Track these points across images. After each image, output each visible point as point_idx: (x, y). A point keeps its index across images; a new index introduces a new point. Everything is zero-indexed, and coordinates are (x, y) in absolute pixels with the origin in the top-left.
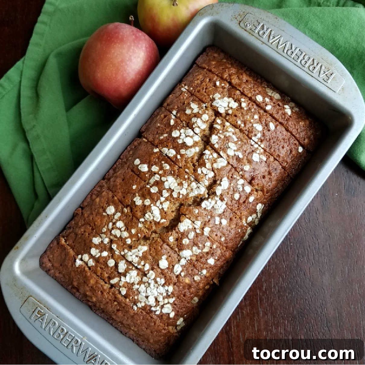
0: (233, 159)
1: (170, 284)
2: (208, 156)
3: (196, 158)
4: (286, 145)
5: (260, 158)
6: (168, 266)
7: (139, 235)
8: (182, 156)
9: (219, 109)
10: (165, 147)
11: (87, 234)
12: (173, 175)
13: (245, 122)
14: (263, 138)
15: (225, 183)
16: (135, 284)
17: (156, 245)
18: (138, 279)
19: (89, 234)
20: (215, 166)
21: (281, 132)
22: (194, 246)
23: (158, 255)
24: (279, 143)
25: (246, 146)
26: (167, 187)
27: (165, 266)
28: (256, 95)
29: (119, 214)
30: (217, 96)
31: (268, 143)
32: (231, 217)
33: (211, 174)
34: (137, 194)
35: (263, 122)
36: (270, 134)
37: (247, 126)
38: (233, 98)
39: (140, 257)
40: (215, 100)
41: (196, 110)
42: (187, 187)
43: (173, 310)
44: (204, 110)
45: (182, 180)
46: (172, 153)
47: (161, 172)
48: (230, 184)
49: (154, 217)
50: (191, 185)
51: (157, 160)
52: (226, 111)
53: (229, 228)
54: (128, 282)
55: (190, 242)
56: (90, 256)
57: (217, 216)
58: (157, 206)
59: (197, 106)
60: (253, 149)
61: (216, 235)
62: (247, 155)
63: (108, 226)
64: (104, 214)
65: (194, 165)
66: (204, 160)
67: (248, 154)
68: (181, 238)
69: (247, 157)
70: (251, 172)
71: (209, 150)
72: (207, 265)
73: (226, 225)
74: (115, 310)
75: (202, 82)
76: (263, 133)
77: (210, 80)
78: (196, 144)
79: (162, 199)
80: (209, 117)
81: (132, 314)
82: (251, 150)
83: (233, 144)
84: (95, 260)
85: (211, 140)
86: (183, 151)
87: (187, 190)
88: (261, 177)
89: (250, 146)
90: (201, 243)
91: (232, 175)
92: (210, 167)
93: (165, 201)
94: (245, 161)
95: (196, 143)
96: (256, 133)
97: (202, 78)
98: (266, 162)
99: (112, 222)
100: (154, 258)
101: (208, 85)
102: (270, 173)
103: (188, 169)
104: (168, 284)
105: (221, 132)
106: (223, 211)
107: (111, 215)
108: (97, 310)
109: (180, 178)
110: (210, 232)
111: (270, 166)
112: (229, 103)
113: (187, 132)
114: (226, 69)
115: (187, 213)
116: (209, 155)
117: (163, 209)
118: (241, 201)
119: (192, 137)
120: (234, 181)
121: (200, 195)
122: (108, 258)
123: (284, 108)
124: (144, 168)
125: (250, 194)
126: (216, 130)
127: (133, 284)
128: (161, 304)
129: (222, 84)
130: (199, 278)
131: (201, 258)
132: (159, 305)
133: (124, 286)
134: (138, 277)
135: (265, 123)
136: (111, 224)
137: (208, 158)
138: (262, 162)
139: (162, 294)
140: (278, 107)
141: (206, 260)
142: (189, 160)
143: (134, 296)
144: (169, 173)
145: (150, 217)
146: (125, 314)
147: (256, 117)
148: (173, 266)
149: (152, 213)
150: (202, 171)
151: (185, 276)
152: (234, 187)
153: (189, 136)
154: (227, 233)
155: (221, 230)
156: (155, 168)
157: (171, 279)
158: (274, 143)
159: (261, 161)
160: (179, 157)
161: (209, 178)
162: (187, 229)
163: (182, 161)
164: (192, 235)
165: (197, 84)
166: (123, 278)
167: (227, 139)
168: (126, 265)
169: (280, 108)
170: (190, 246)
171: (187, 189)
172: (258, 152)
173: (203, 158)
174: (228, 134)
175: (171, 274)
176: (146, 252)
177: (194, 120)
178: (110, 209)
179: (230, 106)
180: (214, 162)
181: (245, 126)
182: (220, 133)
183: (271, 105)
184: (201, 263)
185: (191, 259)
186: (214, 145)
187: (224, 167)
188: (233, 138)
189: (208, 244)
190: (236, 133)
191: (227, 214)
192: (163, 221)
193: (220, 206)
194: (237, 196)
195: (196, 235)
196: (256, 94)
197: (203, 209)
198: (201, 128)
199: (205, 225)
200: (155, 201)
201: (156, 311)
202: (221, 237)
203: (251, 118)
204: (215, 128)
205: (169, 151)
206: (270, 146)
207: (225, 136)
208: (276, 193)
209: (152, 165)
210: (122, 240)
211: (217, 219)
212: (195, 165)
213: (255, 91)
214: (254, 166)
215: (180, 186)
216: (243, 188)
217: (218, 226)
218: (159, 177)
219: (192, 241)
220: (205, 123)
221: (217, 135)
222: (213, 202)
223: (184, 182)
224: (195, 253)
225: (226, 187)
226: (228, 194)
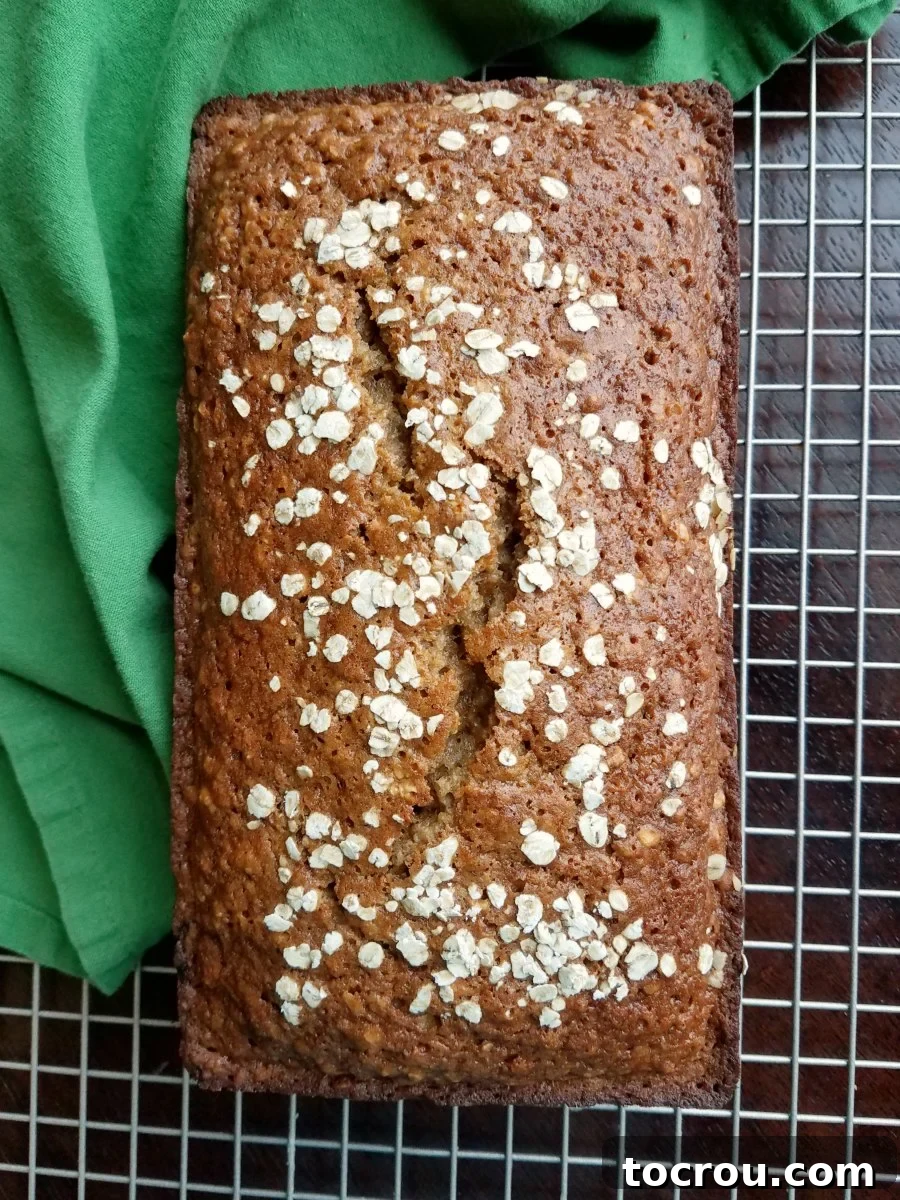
0: (517, 378)
1: (607, 887)
2: (427, 425)
3: (393, 459)
4: (642, 215)
5: (593, 308)
6: (558, 845)
7: (396, 817)
8: (345, 486)
9: (348, 261)
10: (278, 500)
11: (241, 917)
12: (360, 563)
13: (461, 238)
14: (554, 247)
15: (546, 467)
16: (490, 969)
17: (475, 812)
18: (487, 949)
19: (246, 914)
20: (473, 438)
21: (595, 187)
22: (589, 723)
23: (504, 833)
24: (614, 222)
25: (525, 306)
26: (370, 612)
27: (551, 851)
28: (436, 140)
29: (293, 797)
30: (315, 227)
31: (583, 250)
32: (634, 550)
33: (480, 475)
34: (300, 700)
35: (519, 197)
36: (566, 217)
37: (477, 247)
38: (367, 197)
39: (453, 881)
40: (318, 245)
41: (287, 321)
42: (427, 567)
43: (660, 954)
44: (308, 301)
45: (398, 558)
46: (309, 501)
47: (317, 583)
48: (562, 456)
49: (398, 731)
50: (438, 549)
51: (279, 554)
52: (377, 251)
53: (655, 590)
54: (464, 974)
55: (568, 722)
56: (296, 973)
57: (592, 583)
58: (385, 693)
59: (281, 304)
60: (554, 298)
61: (633, 640)
62: (547, 330)
63: (288, 856)
64: (252, 825)
65: (406, 487)
66: (427, 445)
67: (550, 326)
68: (536, 731)
69: (553, 337)
70: (601, 376)
71: (418, 407)
72: (671, 744)
73: (638, 585)
74: (501, 1063)
75: (241, 226)
76: (543, 229)
77: (259, 199)
78: (359, 417)
79: (384, 659)
80: (340, 308)
81: (558, 1044)
82: (550, 307)
83: (482, 332)
84: (319, 976)
85: (405, 374)
86: (339, 472)
87: (434, 576)
88: (642, 366)
89: (536, 297)
90: (607, 697)
91: (547, 424)
92: (463, 455)
93: (396, 660)
94: (556, 353)
95: (360, 414)
96: (522, 244)
97: (232, 215)
98: (622, 307)
99: (291, 834)
100: (497, 851)
101: (264, 219)
102: (660, 333)
103: (396, 512)
104: (599, 893)
105: (414, 324)
106: (594, 554)
107: (273, 813)
108: (448, 1096)
109: (386, 555)
110: (606, 645)
111: (644, 308)
112: (367, 220)
113: (308, 403)
114: (288, 135)
115: (494, 646)
116: (431, 421)
117: (406, 687)
118: (637, 483)
119: (332, 406)
120: (568, 440)
121: (486, 558)
122: (351, 949)
123: (547, 115)
124: (261, 606)
125: (646, 440)
126: (398, 330)
127: (484, 972)
128: (612, 962)
129: (303, 179)
130: (679, 802)
131: (638, 738)
132: (608, 971)
133: (459, 997)
134: (482, 942)
135: (526, 193)
136: (291, 843)
137: (432, 433)
138: (609, 316)
139: (594, 935)
140: (529, 125)
141: (658, 732)
142: (378, 483)
143: (514, 1003)
144: (342, 566)
145: (387, 740)
146: (538, 1055)
147: (484, 196)
148: (576, 831)
149: (385, 725)
150: (443, 486)
151: (631, 831)
152: (581, 456)
153: (321, 411)
154: (657, 608)
155: (633, 613)
156: (293, 584)
157: (598, 874)
158: (599, 235)
159: (605, 318)
160: (339, 497)
161: (481, 492)
162: (530, 691)
163: (359, 503)
164: (559, 698)
165: (231, 242)
166: (441, 978)
167: (451, 329)
168: (421, 934)
169: (537, 124)
170: (581, 734)
171: (432, 573)
172: (574, 294)
173: (418, 444)
174: (440, 315)
175: (586, 857)
176: (460, 854)
177: (302, 354)
178: (257, 800)
179: (378, 227)
180: (460, 429)
181: (471, 250)
182: (416, 331)
183: (502, 134)
184: (650, 753)
185: (613, 768)
186: (424, 380)
187: (502, 421)
188: (466, 315)
189: (627, 684)
190: (462, 292)
191: (617, 552)
192: (435, 721)
193: (576, 548)
194: (611, 478)
195: (572, 684)
196: (432, 136)
197: (533, 596)
198: (340, 359)
199: (575, 638)
200: (367, 681)
201: (614, 991)
202: (650, 633)
203: (473, 211)
204: (387, 328)
205: (298, 502)
206: (597, 252)
207: (437, 328)
208: (722, 378)
209: (278, 580)
210: (358, 870)
211: (600, 591)
212: (412, 483)
213: (422, 130)
214: (593, 348)
215: (407, 578)
216: (611, 438)
217: (618, 610)
218: (322, 599)
219: (573, 711)
220: (339, 336)
221: (409, 344)
222: (549, 552)
223: (408, 559)
224: (610, 740)
225: (558, 477)
226: (580, 492)
